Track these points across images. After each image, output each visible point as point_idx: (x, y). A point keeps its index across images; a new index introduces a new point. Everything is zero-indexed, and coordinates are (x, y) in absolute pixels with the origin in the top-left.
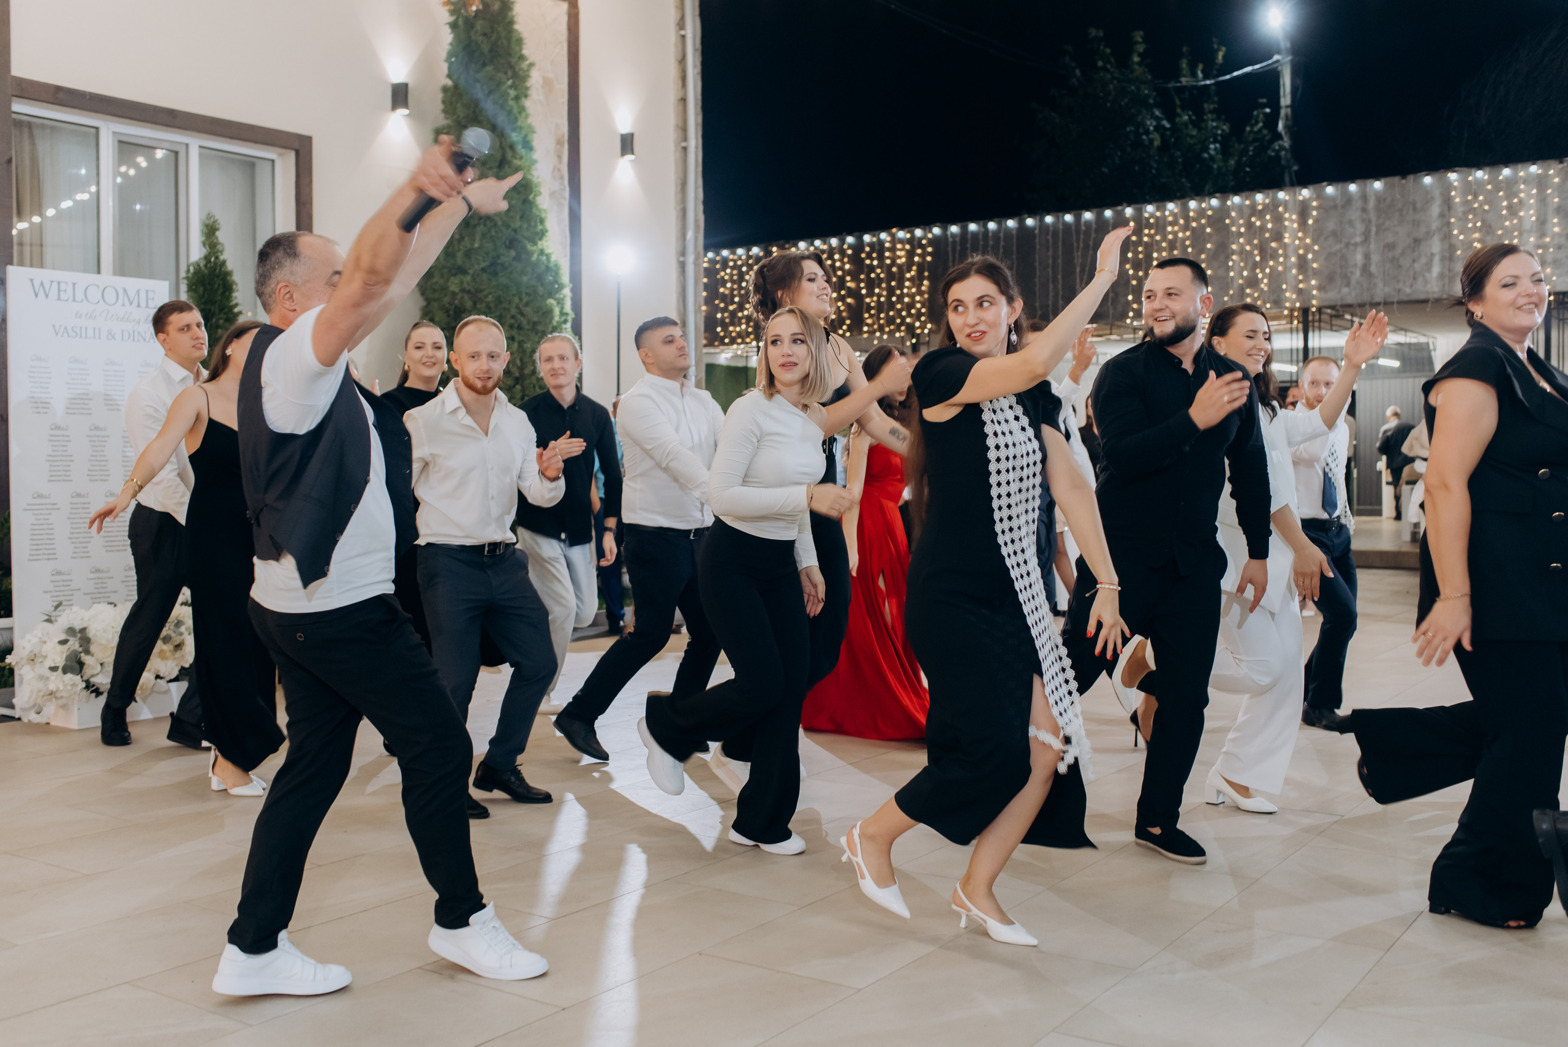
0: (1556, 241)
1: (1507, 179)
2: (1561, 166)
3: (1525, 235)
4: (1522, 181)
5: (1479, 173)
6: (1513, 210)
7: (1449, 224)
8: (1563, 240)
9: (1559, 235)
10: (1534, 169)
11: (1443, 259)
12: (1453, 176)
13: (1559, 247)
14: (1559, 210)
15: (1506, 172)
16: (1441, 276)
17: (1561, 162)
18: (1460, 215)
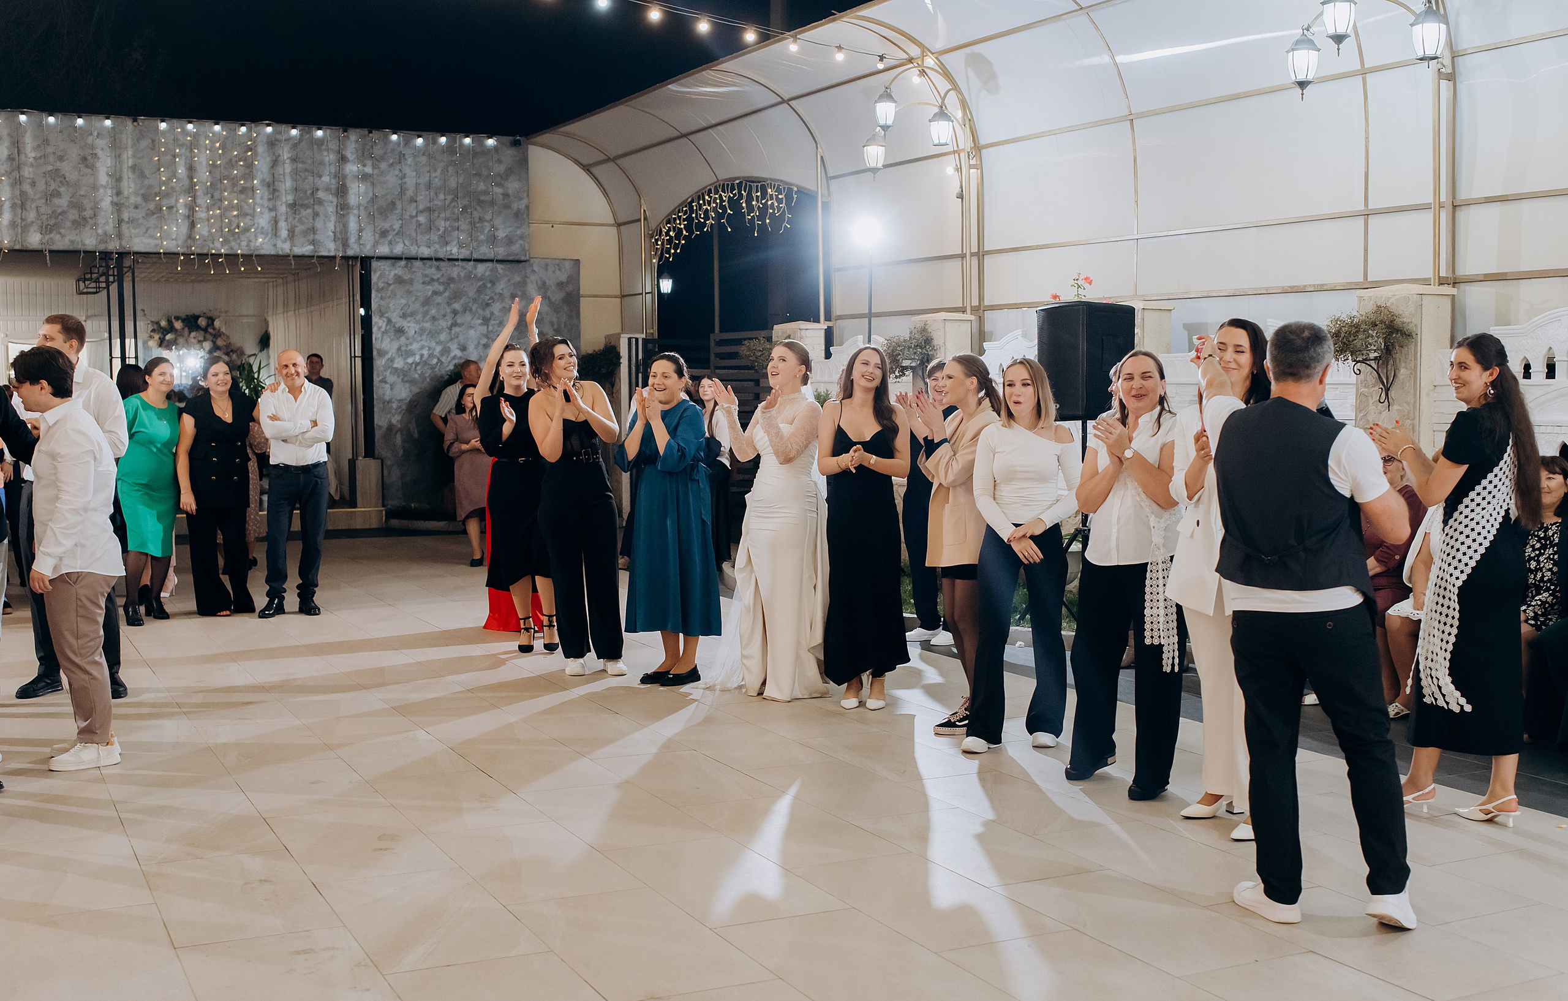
0: (132, 200)
1: (81, 128)
2: (135, 124)
3: (102, 191)
4: (95, 134)
5: (51, 119)
6: (87, 161)
7: (19, 168)
8: (139, 200)
9: (136, 194)
10: (108, 123)
11: (13, 206)
12: (23, 118)
13: (136, 207)
14: (134, 168)
15: (80, 122)
16: (13, 225)
17: (135, 120)
18: (31, 160)
